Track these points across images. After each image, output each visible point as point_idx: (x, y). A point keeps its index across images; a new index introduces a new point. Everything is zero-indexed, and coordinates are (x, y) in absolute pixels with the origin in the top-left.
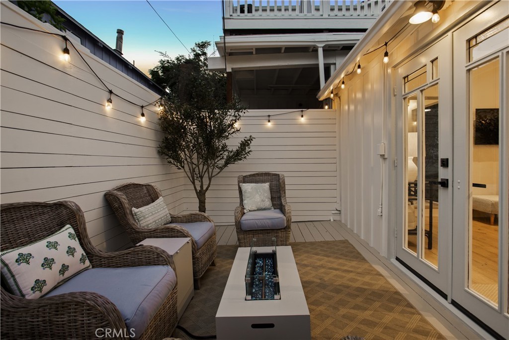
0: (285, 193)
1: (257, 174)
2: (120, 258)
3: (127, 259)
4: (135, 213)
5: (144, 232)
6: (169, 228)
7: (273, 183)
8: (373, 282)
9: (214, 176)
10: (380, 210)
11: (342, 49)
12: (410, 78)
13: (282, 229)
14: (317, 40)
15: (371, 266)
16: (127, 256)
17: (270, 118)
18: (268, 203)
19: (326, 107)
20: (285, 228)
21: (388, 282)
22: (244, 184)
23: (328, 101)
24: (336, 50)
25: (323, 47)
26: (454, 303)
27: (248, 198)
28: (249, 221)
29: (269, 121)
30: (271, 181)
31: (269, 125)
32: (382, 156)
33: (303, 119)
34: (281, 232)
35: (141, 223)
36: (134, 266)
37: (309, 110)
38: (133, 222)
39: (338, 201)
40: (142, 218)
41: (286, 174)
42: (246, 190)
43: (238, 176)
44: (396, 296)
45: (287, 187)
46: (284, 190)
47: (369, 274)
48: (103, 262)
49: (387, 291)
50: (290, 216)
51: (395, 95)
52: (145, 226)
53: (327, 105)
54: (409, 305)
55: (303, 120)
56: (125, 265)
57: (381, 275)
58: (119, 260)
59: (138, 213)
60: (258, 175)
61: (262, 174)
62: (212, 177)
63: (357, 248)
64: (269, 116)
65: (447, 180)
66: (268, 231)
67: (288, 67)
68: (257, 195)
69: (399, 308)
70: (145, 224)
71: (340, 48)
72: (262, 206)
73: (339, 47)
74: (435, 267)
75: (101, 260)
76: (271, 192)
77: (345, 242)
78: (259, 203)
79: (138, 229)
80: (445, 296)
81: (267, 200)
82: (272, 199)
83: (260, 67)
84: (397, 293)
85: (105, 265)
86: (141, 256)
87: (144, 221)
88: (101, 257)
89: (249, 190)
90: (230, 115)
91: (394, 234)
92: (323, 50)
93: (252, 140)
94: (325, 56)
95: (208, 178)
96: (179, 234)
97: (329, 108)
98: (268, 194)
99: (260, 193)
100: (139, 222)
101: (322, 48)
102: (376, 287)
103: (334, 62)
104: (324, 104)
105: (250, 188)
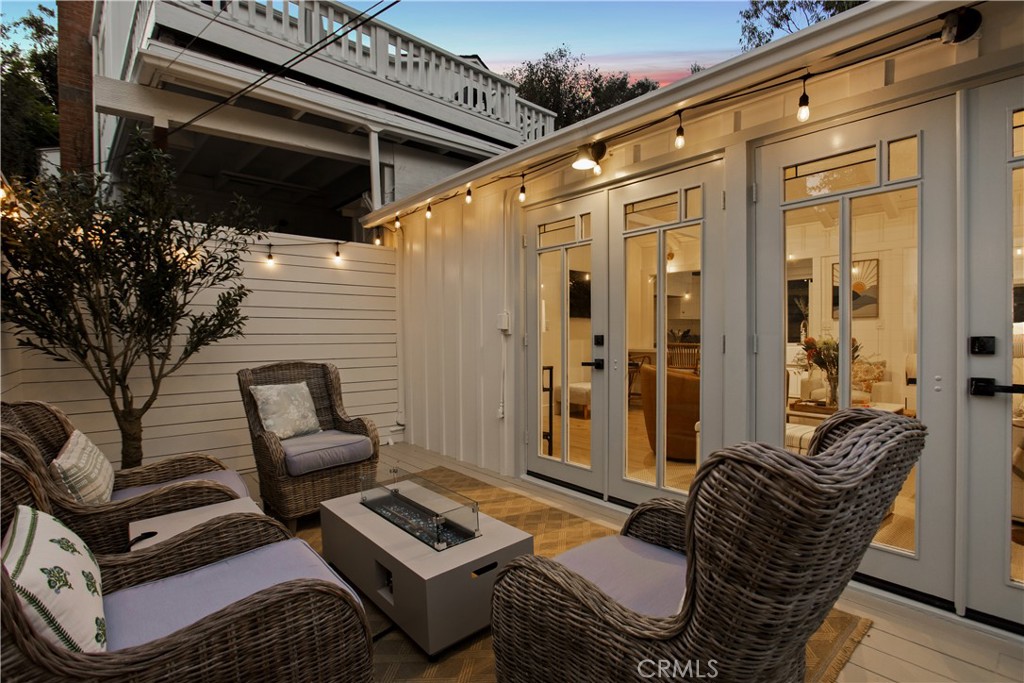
0: (341, 399)
1: (277, 365)
2: (169, 555)
3: (189, 552)
4: (64, 472)
5: (107, 512)
6: (184, 489)
7: (312, 381)
8: (519, 506)
9: (165, 376)
10: (500, 410)
11: (403, 144)
12: (548, 228)
13: (364, 461)
14: (371, 118)
15: (501, 490)
16: (188, 547)
17: (273, 250)
18: (312, 421)
19: (378, 242)
20: (369, 459)
21: (534, 502)
22: (259, 387)
23: (380, 231)
24: (396, 142)
25: (379, 133)
26: (612, 500)
27: (274, 413)
28: (301, 456)
29: (270, 257)
30: (307, 379)
31: (270, 264)
32: (504, 331)
33: (339, 259)
34: (364, 465)
35: (81, 494)
36: (207, 563)
37: (350, 243)
38: (62, 496)
39: (401, 409)
40: (85, 482)
41: (337, 364)
42: (267, 399)
43: (237, 371)
44: (554, 512)
45: (344, 388)
46: (340, 394)
47: (507, 499)
48: (124, 577)
49: (541, 511)
50: (377, 437)
51: (524, 247)
52: (94, 500)
53: (378, 237)
54: (572, 516)
55: (338, 261)
56: (185, 567)
57: (521, 496)
58: (169, 560)
59: (73, 472)
60: (279, 366)
61: (289, 364)
62: (162, 376)
63: (464, 473)
64: (270, 246)
65: (603, 360)
66: (341, 469)
67: (304, 152)
68: (292, 407)
69: (565, 522)
70: (94, 495)
71: (402, 142)
72: (304, 428)
73: (401, 139)
74: (588, 467)
75: (116, 572)
76: (313, 398)
77: (441, 469)
78: (298, 423)
79: (85, 508)
80: (600, 496)
81: (310, 415)
82: (318, 412)
83: (240, 135)
84: (551, 509)
85: (129, 583)
86: (226, 537)
87: (90, 488)
88: (114, 567)
89: (275, 398)
90: (225, 240)
91: (523, 440)
92: (380, 139)
93: (246, 295)
94: (382, 149)
95: (150, 380)
96: (213, 496)
97: (382, 244)
98: (309, 404)
99: (296, 403)
100: (75, 492)
101: (376, 135)
102: (527, 510)
103: (392, 163)
104: (375, 236)
105: (275, 393)
